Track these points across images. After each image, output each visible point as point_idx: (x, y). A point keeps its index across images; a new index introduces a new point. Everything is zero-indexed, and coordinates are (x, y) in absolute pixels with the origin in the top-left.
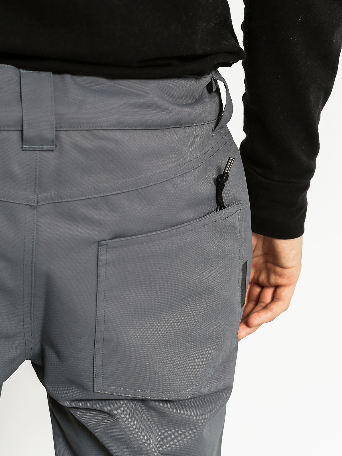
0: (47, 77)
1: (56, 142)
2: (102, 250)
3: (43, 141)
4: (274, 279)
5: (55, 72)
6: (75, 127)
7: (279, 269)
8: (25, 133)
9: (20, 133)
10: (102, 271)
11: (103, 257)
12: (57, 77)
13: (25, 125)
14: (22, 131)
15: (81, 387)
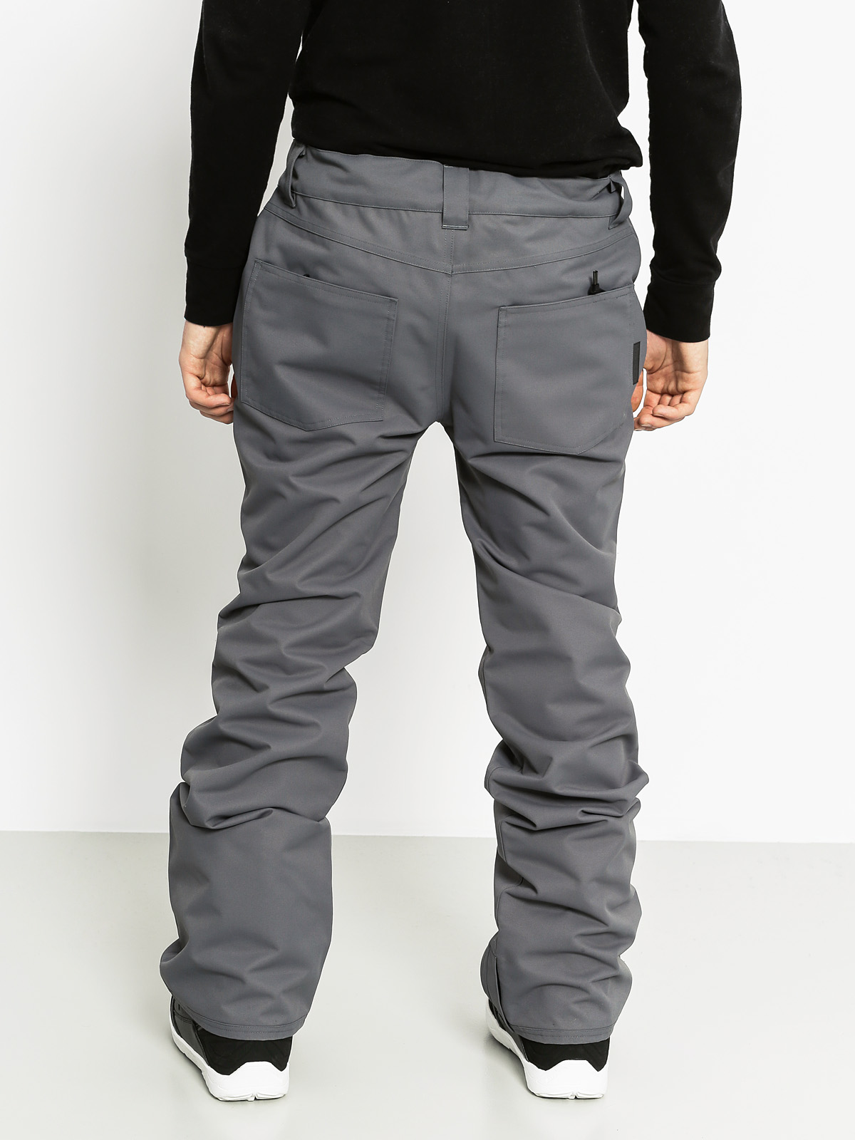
0: (464, 172)
1: (469, 223)
2: (502, 314)
3: (459, 221)
4: (682, 386)
5: (470, 169)
6: (484, 212)
7: (685, 374)
8: (444, 215)
9: (441, 214)
10: (502, 331)
11: (503, 320)
12: (473, 172)
13: (445, 208)
14: (443, 213)
15: (483, 439)
